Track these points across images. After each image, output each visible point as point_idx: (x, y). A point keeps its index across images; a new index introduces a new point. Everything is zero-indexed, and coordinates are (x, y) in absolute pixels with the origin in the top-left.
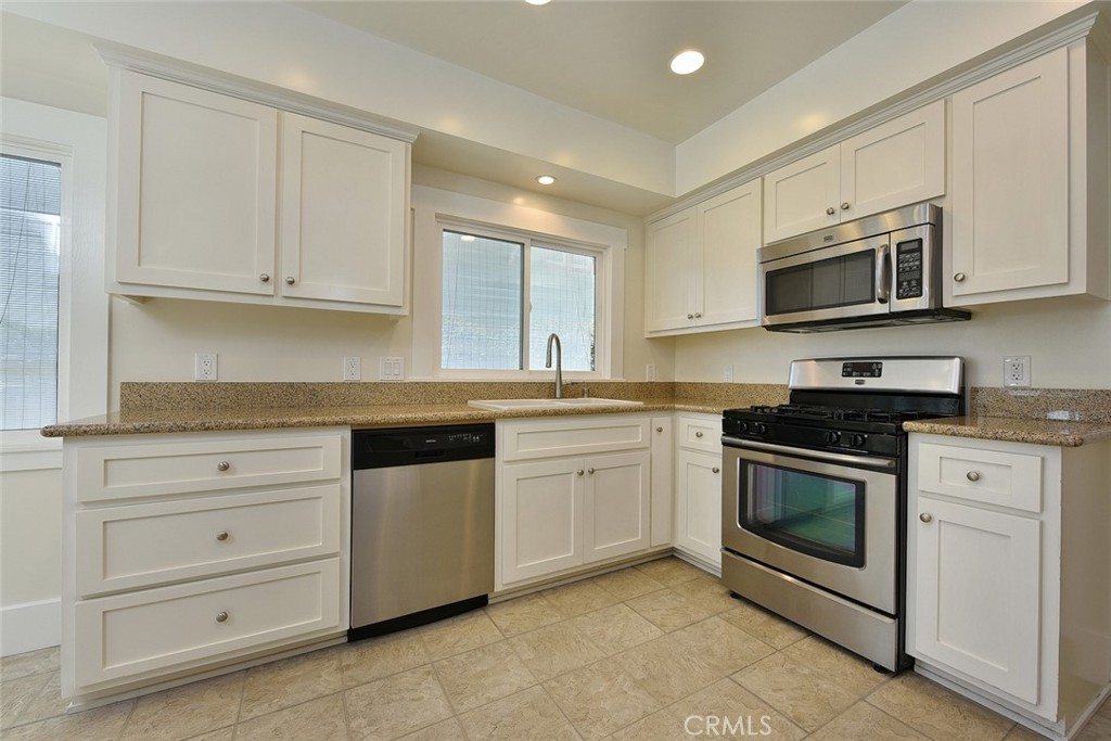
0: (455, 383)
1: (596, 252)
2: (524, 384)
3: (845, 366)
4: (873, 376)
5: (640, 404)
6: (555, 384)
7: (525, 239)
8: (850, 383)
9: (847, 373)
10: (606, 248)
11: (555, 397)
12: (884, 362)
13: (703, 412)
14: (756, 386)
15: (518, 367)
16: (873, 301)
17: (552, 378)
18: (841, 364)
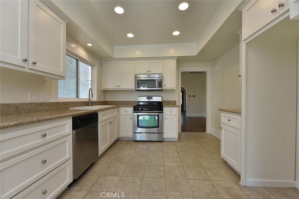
0: (64, 102)
1: (92, 66)
2: (81, 102)
3: (147, 97)
4: (151, 99)
5: (114, 106)
6: (89, 102)
7: (78, 59)
8: (148, 100)
9: (147, 99)
10: (94, 65)
11: (89, 106)
12: (153, 97)
13: (128, 107)
14: (129, 101)
15: (75, 97)
16: (155, 87)
17: (88, 100)
18: (146, 97)
